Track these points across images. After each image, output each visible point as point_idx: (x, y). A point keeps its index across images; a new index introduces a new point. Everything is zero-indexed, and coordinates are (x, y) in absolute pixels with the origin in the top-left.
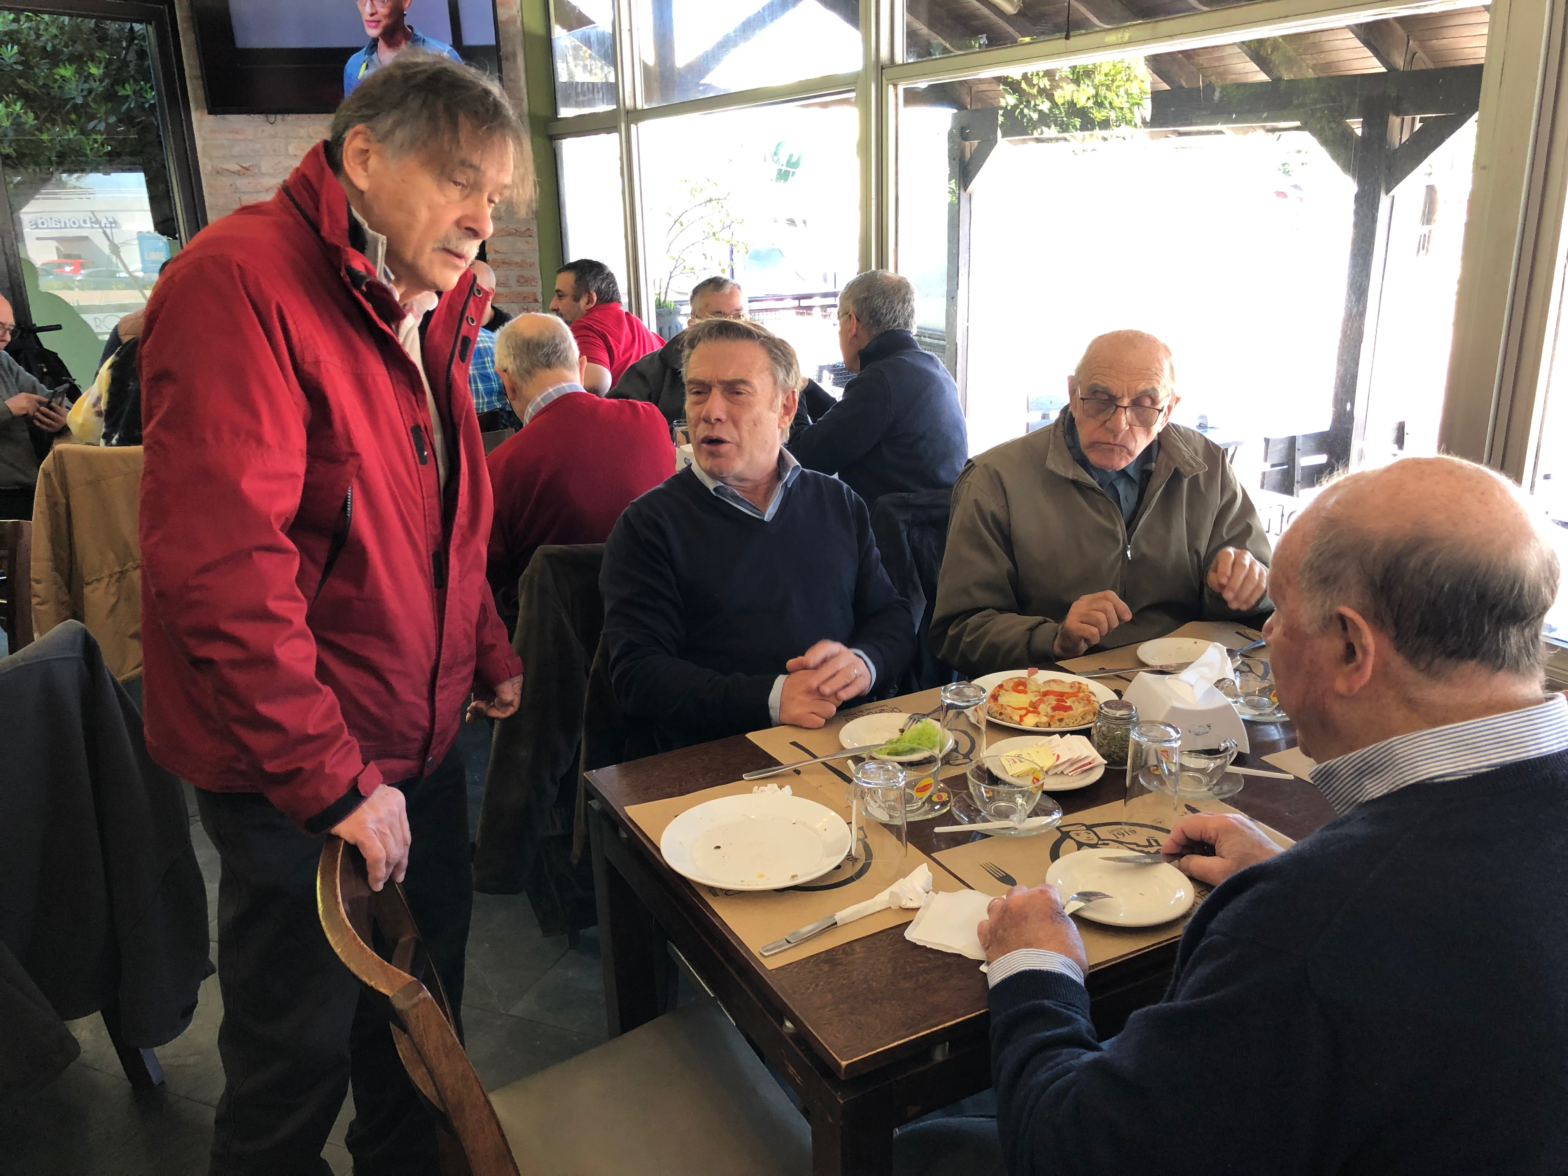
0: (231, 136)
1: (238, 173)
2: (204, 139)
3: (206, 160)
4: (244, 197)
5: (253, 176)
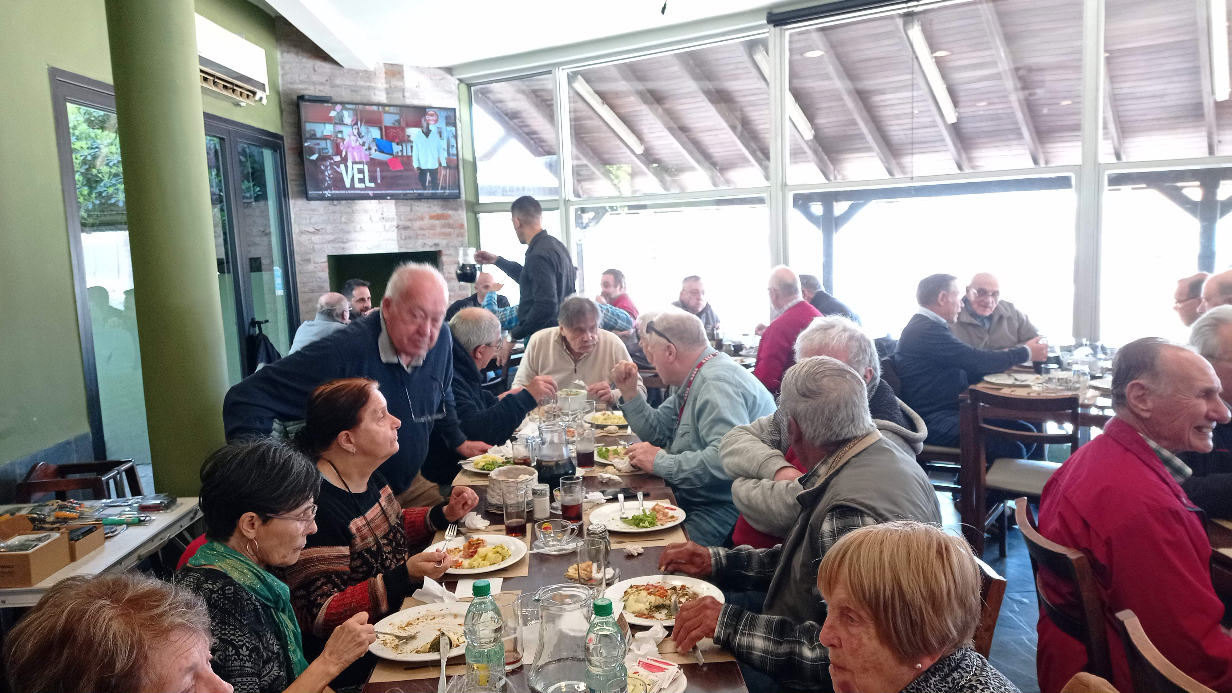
0: (311, 213)
1: (313, 233)
2: (296, 214)
3: (296, 226)
4: (316, 246)
5: (322, 234)
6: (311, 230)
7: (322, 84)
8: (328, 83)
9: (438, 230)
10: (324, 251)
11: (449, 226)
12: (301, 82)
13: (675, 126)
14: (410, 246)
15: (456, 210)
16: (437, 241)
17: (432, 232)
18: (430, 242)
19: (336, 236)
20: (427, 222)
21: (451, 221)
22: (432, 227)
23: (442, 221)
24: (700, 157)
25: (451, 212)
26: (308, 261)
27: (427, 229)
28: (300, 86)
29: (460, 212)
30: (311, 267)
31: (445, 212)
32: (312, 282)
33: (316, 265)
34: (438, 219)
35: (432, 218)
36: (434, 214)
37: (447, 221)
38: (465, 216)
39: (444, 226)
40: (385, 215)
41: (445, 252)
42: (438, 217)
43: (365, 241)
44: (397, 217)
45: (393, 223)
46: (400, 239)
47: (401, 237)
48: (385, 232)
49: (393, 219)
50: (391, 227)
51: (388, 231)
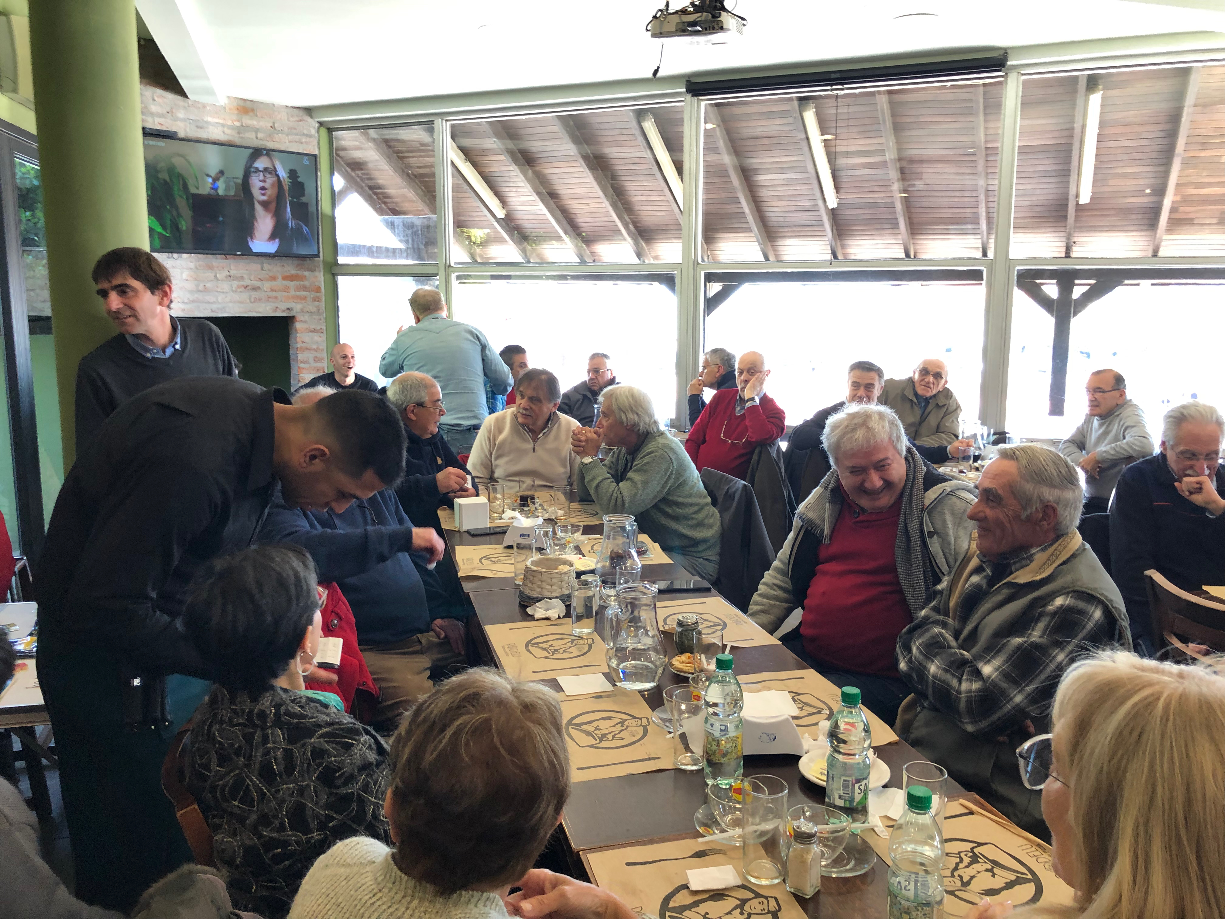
7: (161, 116)
9: (292, 293)
11: (305, 288)
13: (544, 191)
14: (260, 310)
15: (312, 270)
16: (289, 305)
17: (286, 294)
18: (283, 306)
20: (280, 283)
21: (306, 283)
22: (286, 289)
23: (297, 283)
24: (568, 228)
25: (306, 273)
27: (280, 291)
29: (317, 274)
31: (300, 273)
34: (292, 281)
35: (285, 278)
36: (288, 274)
37: (302, 283)
38: (323, 278)
39: (298, 289)
40: (233, 272)
41: (299, 317)
42: (291, 278)
43: (209, 303)
44: (245, 276)
45: (242, 283)
46: (248, 301)
47: (250, 299)
48: (232, 293)
49: (242, 278)
50: (238, 287)
51: (236, 291)
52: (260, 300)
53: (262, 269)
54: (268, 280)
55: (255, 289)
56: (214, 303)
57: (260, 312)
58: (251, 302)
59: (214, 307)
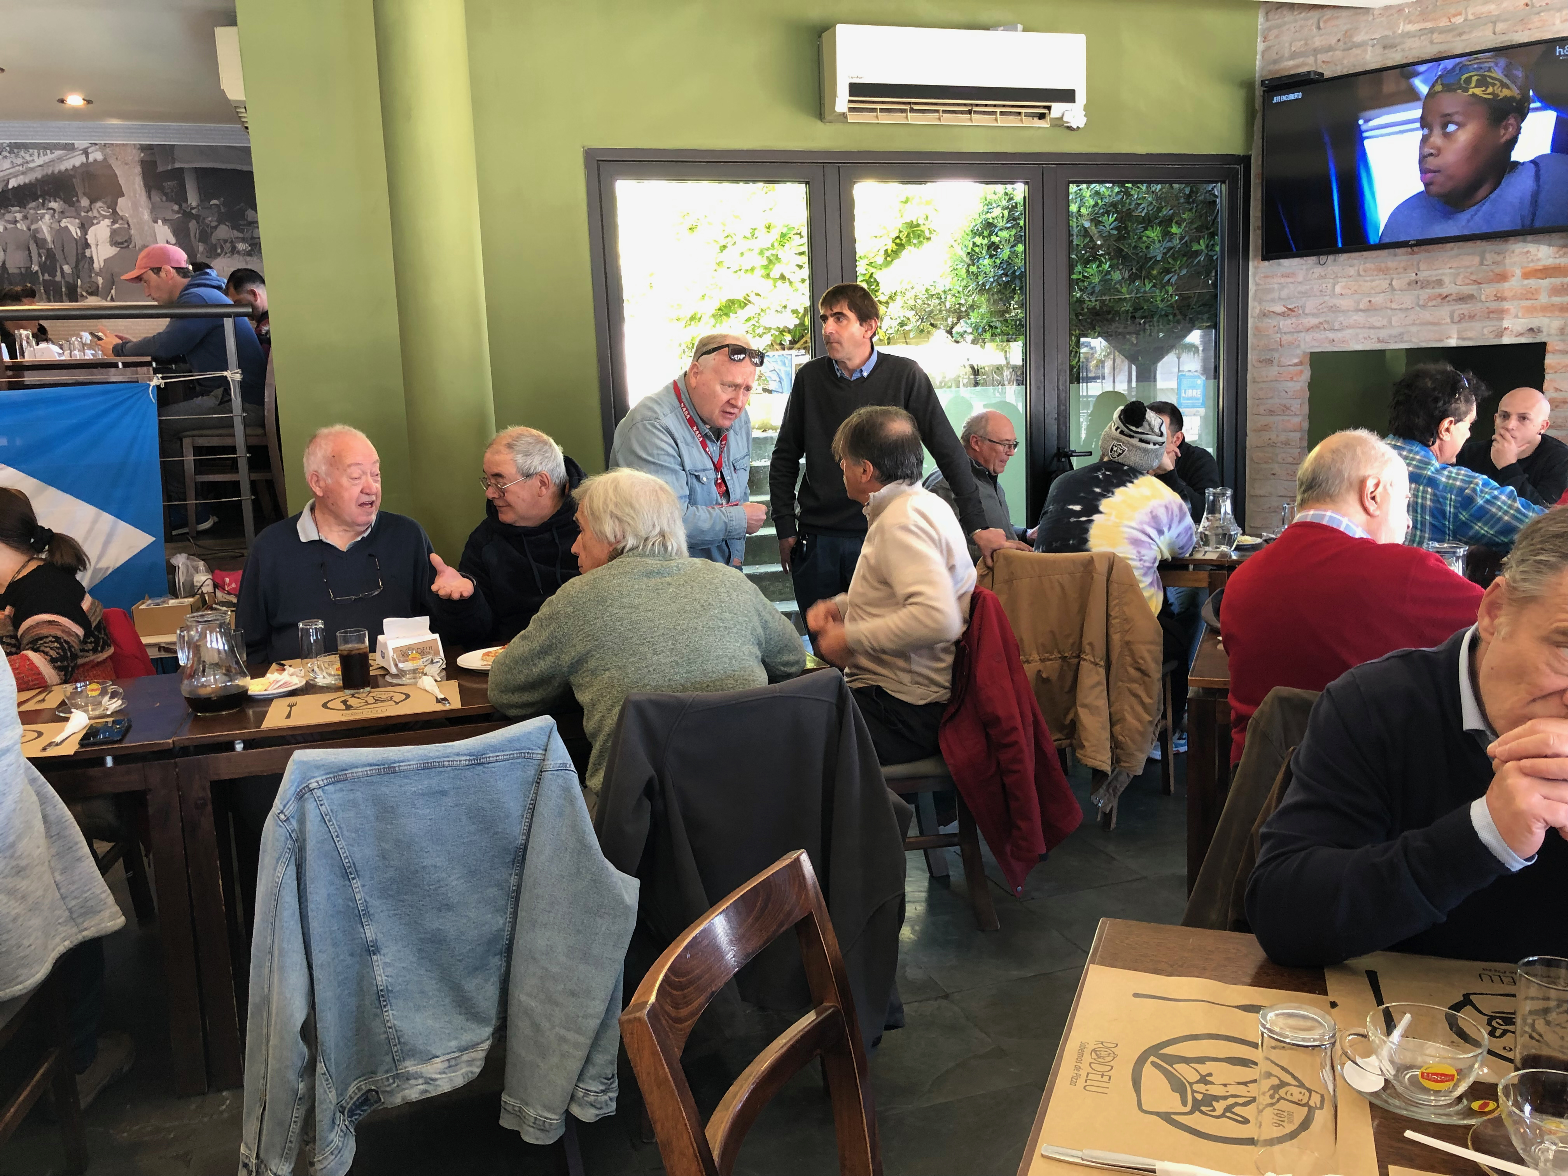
1: (1283, 315)
4: (1285, 337)
5: (1297, 316)
6: (1279, 309)
7: (1330, 49)
8: (1341, 43)
10: (1299, 346)
12: (1294, 55)
14: (1470, 334)
17: (1527, 303)
18: (1521, 325)
19: (1321, 320)
20: (1517, 284)
22: (1530, 295)
23: (1558, 281)
26: (1270, 361)
27: (1515, 297)
28: (1291, 63)
30: (1273, 371)
32: (1272, 398)
33: (1281, 370)
34: (1546, 278)
35: (1528, 275)
36: (1541, 265)
39: (1558, 291)
40: (1423, 275)
41: (1555, 345)
42: (1547, 272)
43: (1374, 328)
44: (1447, 280)
45: (1438, 291)
46: (1449, 320)
47: (1452, 317)
48: (1418, 309)
49: (1440, 283)
50: (1430, 299)
51: (1423, 307)
52: (1472, 317)
53: (1481, 264)
54: (1490, 281)
55: (1463, 299)
56: (1384, 327)
57: (1470, 339)
58: (1453, 322)
59: (1383, 334)
